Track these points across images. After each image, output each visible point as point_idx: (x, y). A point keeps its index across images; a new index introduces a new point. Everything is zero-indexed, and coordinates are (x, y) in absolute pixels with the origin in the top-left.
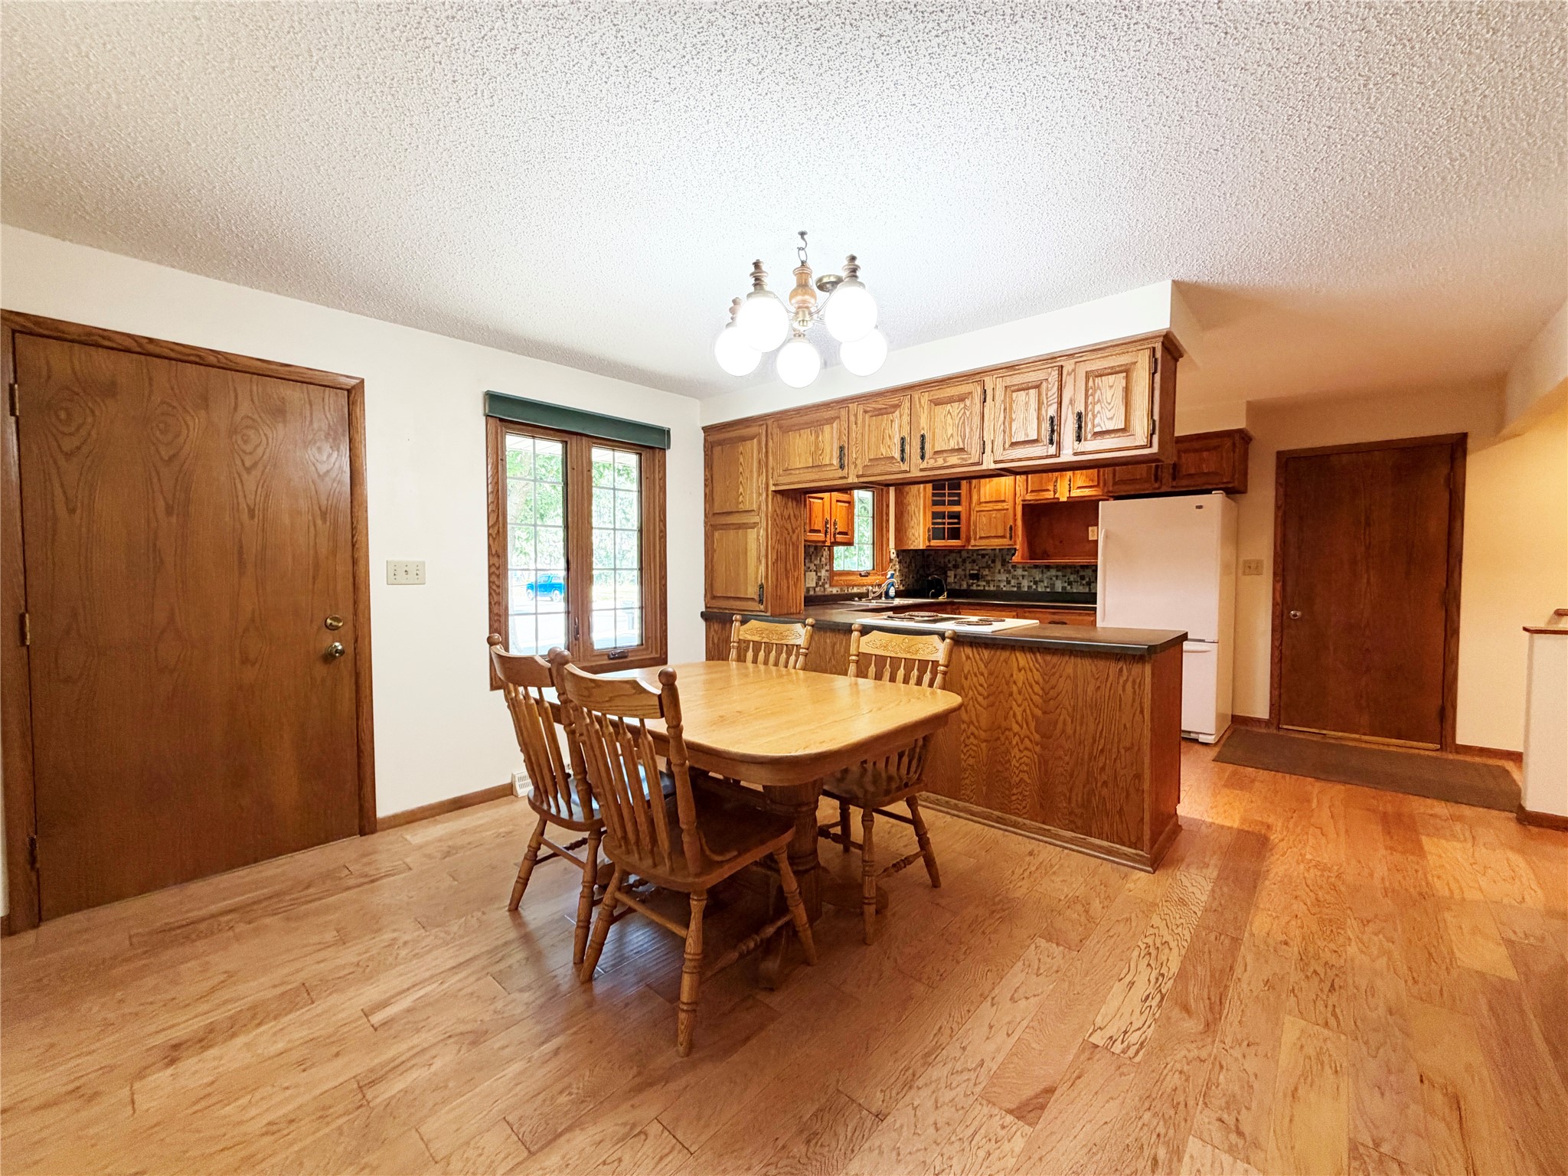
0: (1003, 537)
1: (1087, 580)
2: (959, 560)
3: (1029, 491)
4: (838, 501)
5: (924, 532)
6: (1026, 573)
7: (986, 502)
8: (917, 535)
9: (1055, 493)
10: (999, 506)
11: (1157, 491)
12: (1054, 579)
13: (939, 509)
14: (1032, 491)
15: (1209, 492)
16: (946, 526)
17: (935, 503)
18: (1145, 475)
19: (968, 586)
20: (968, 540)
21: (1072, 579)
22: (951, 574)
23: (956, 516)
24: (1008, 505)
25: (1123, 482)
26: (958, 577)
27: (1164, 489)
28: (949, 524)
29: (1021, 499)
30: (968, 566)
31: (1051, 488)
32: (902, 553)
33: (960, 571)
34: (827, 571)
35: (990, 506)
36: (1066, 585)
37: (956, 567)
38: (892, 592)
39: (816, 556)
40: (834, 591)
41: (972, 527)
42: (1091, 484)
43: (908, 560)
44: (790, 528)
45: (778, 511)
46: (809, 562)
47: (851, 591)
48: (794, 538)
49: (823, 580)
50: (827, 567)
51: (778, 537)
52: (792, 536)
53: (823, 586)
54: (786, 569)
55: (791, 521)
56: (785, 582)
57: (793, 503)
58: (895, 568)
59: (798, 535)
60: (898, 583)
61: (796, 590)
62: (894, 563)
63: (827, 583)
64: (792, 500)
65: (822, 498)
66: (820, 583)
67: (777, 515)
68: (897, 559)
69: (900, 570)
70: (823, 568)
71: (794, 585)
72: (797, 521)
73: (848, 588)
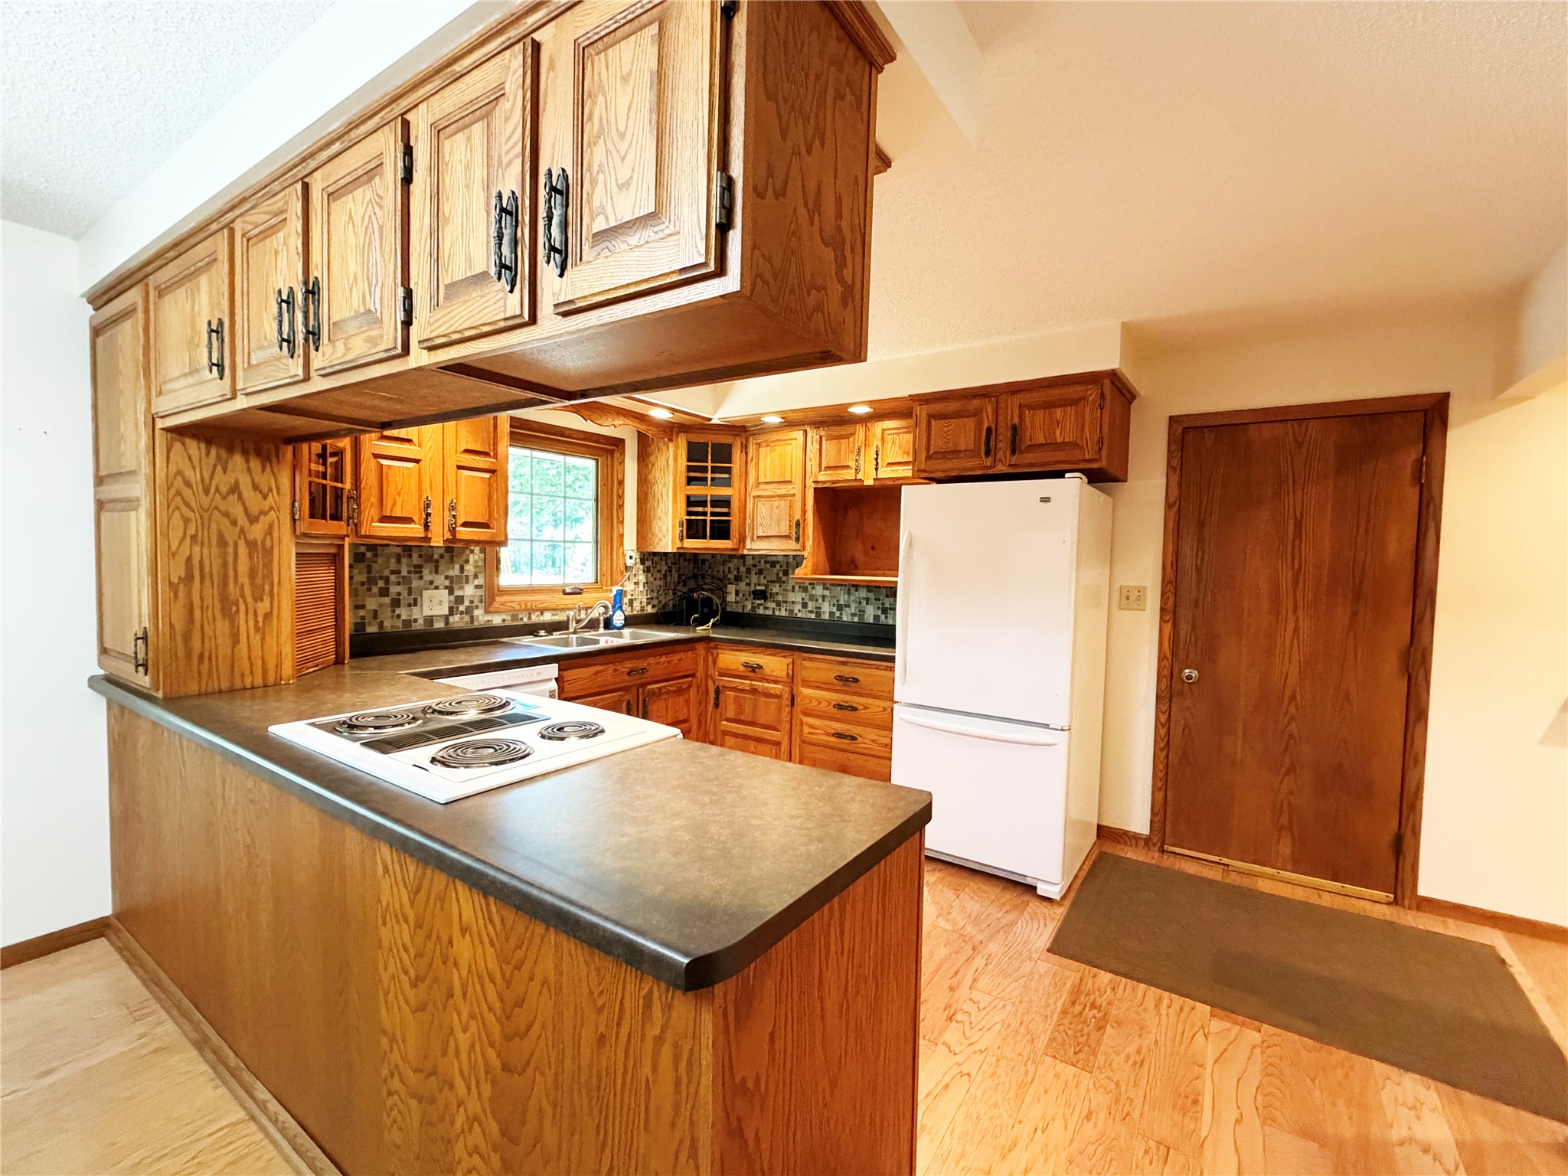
0: (788, 537)
2: (743, 569)
3: (823, 468)
4: (460, 467)
5: (674, 526)
6: (827, 593)
7: (766, 483)
8: (664, 529)
9: (857, 470)
10: (783, 490)
11: (990, 472)
12: (864, 602)
13: (696, 490)
14: (828, 468)
15: (1060, 475)
16: (709, 518)
17: (690, 481)
18: (972, 447)
19: (753, 608)
20: (742, 540)
22: (731, 588)
23: (726, 502)
24: (795, 489)
25: (944, 455)
26: (741, 595)
27: (1001, 469)
28: (713, 514)
29: (811, 480)
30: (754, 578)
31: (852, 463)
32: (650, 559)
33: (742, 586)
34: (477, 587)
35: (771, 490)
36: (879, 612)
37: (738, 579)
38: (618, 619)
39: (452, 561)
40: (497, 620)
41: (748, 521)
42: (906, 459)
43: (664, 568)
44: (238, 511)
45: (189, 474)
46: (431, 573)
47: (535, 618)
48: (256, 532)
49: (467, 603)
50: (480, 581)
51: (191, 531)
52: (246, 528)
53: (467, 613)
54: (224, 598)
55: (240, 498)
56: (222, 626)
57: (247, 461)
58: (635, 580)
59: (271, 526)
60: (641, 602)
61: (263, 639)
62: (634, 572)
63: (477, 607)
64: (245, 453)
65: (417, 461)
66: (462, 608)
67: (188, 484)
68: (642, 567)
69: (647, 583)
70: (467, 582)
71: (257, 629)
72: (265, 497)
73: (530, 614)
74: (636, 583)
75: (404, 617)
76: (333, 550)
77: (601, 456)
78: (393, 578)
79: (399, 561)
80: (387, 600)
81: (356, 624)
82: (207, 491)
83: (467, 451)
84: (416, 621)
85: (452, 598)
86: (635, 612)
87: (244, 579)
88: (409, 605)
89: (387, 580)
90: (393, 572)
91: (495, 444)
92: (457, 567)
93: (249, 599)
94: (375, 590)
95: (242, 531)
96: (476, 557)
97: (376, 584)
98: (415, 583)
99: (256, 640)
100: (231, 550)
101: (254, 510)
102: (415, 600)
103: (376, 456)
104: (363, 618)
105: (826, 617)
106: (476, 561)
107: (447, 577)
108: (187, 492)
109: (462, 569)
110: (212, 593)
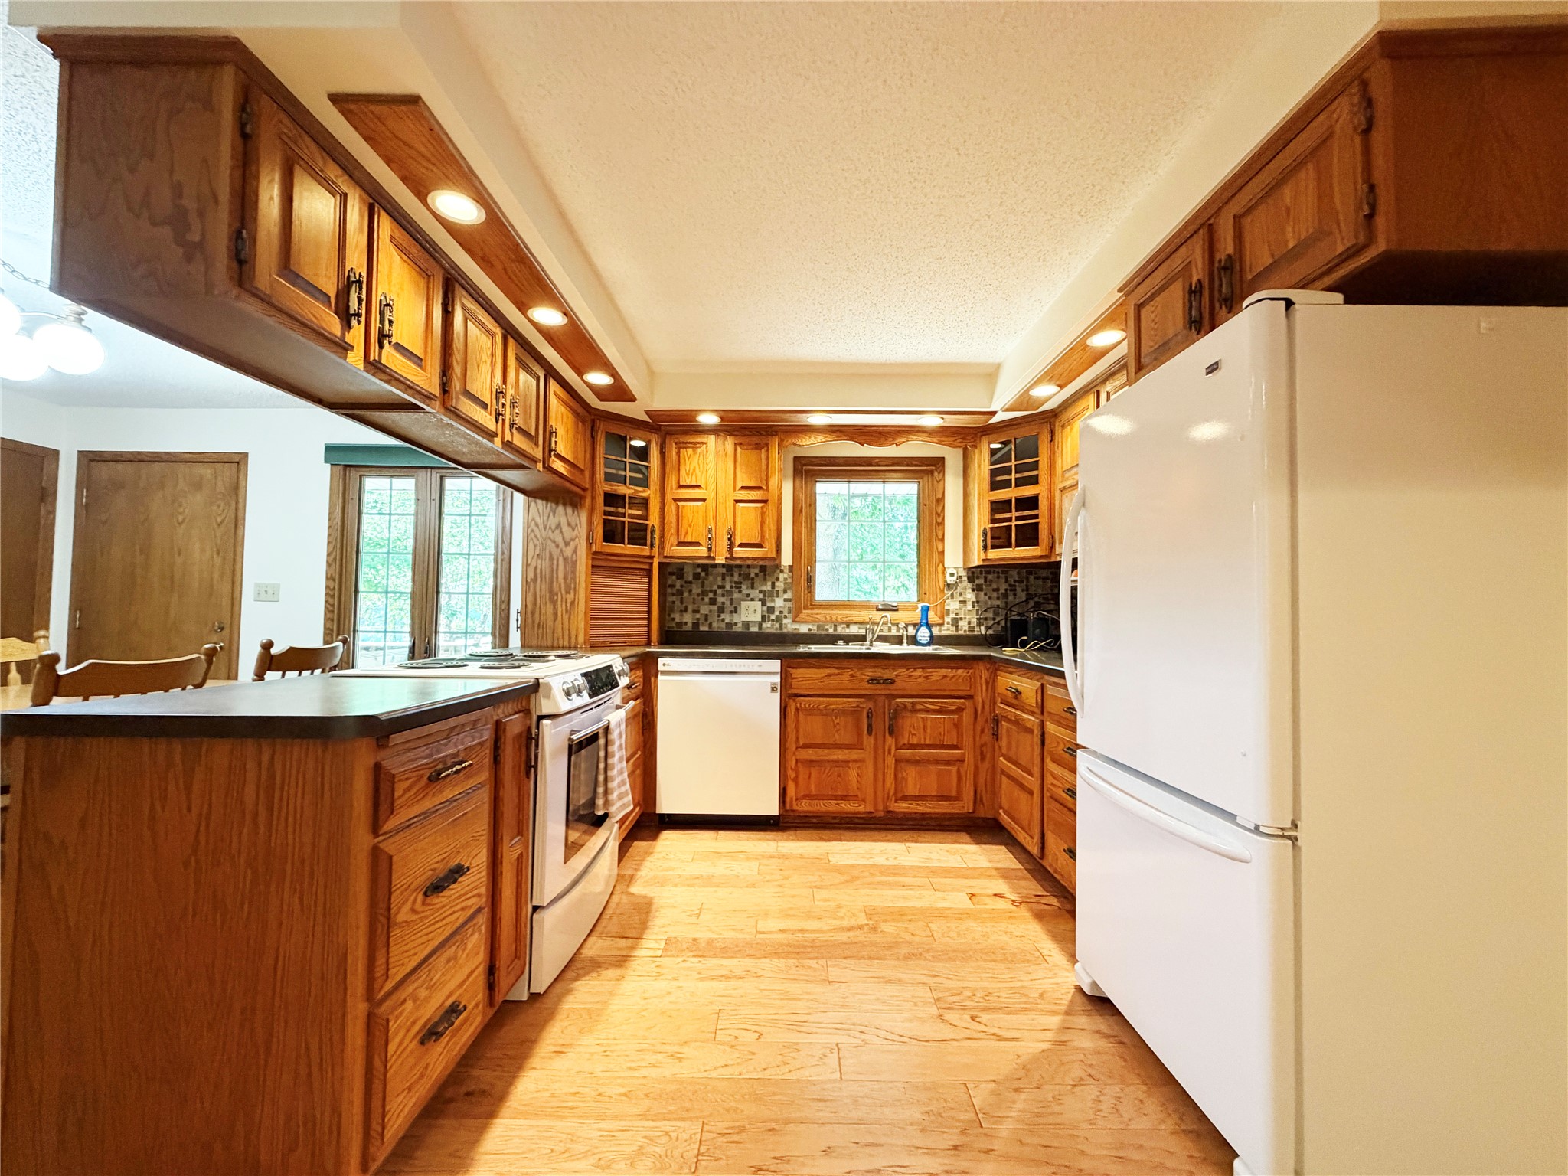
4: (737, 501)
5: (979, 535)
7: (1068, 470)
13: (1001, 494)
16: (1014, 523)
17: (994, 488)
18: (1181, 327)
20: (1052, 545)
23: (1032, 502)
25: (1153, 356)
28: (1018, 519)
32: (982, 577)
34: (785, 600)
35: (1072, 477)
38: (923, 635)
39: (765, 578)
40: (804, 629)
41: (1057, 518)
44: (559, 540)
45: (538, 520)
46: (748, 588)
47: (840, 630)
48: (568, 551)
49: (777, 613)
50: (788, 595)
51: (537, 552)
52: (564, 549)
53: (777, 621)
54: (551, 591)
55: (561, 532)
56: (549, 608)
57: (565, 509)
58: (961, 599)
59: (576, 548)
60: (969, 623)
61: (569, 618)
62: (959, 590)
63: (786, 617)
64: (564, 505)
65: (704, 500)
66: (773, 617)
67: (537, 525)
68: (969, 585)
69: (978, 602)
70: (777, 596)
71: (567, 611)
72: (573, 530)
73: (835, 626)
74: (964, 602)
75: (727, 621)
76: (647, 567)
77: (922, 478)
78: (719, 591)
79: (723, 579)
80: (715, 608)
81: (693, 623)
82: (545, 528)
83: (743, 488)
84: (736, 624)
85: (765, 608)
86: (961, 633)
87: (561, 580)
88: (731, 612)
89: (715, 592)
90: (719, 587)
91: (767, 480)
92: (769, 583)
93: (563, 592)
94: (707, 600)
95: (561, 550)
96: (786, 576)
97: (707, 595)
98: (736, 596)
99: (566, 617)
100: (555, 562)
101: (567, 538)
102: (736, 608)
103: (676, 500)
104: (698, 619)
106: (785, 579)
107: (760, 592)
108: (536, 530)
109: (773, 585)
110: (545, 587)
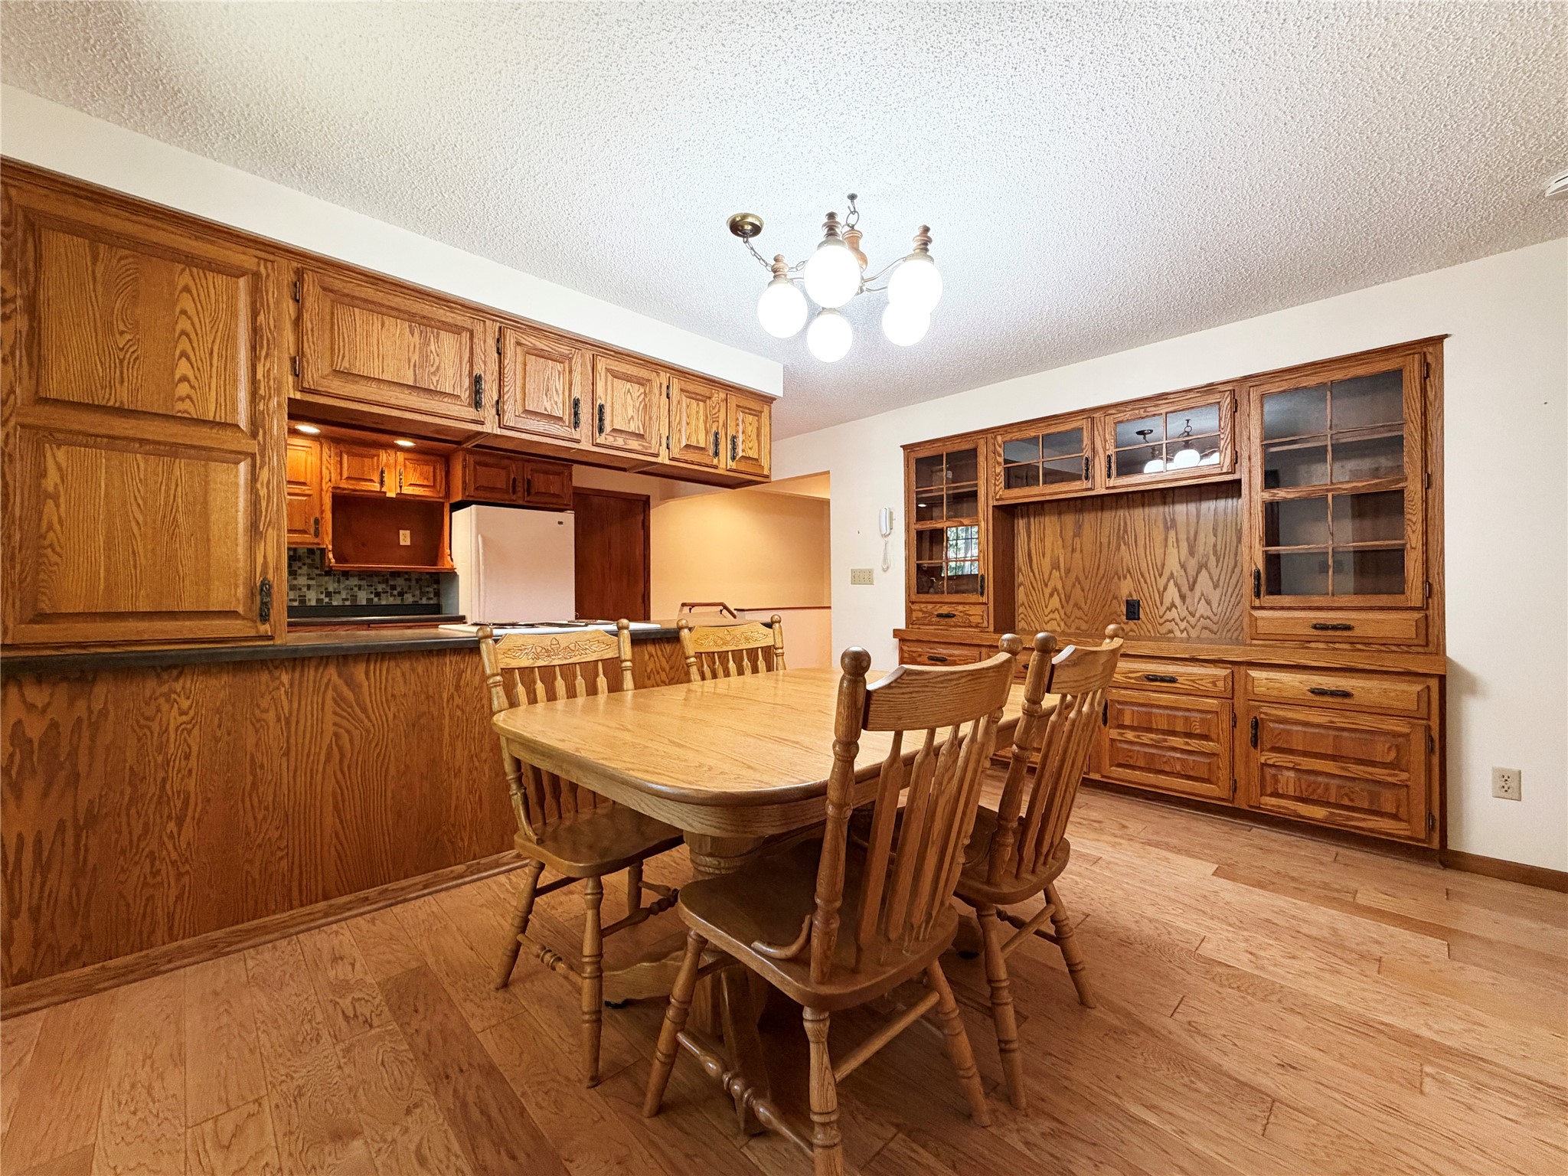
1: (399, 589)
3: (343, 478)
9: (381, 485)
10: (298, 489)
11: (513, 503)
12: (356, 589)
14: (348, 478)
18: (505, 487)
21: (380, 590)
24: (310, 490)
27: (521, 502)
29: (330, 484)
31: (376, 478)
36: (372, 596)
42: (425, 483)
105: (313, 603)
